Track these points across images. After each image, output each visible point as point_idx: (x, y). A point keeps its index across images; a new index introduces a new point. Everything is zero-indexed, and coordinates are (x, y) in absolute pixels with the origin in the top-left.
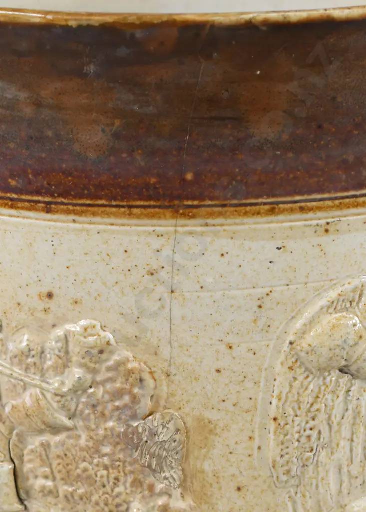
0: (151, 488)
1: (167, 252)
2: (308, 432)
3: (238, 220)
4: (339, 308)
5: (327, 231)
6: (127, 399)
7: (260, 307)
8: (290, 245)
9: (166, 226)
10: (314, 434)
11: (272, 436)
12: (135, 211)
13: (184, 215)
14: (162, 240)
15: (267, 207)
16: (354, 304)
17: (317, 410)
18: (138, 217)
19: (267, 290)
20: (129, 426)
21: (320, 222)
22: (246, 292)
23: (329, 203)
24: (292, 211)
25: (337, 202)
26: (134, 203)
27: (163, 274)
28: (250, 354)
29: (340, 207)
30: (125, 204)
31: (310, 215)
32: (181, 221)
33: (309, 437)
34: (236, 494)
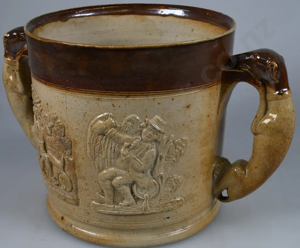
0: (65, 153)
1: (65, 98)
2: (97, 148)
3: (78, 93)
4: (102, 119)
5: (99, 100)
6: (60, 131)
7: (84, 115)
8: (90, 102)
9: (64, 92)
10: (98, 149)
11: (88, 147)
12: (58, 87)
13: (67, 90)
14: (63, 95)
15: (84, 92)
16: (106, 119)
17: (99, 143)
18: (59, 89)
19: (86, 112)
20: (60, 138)
21: (97, 97)
22: (81, 111)
23: (98, 93)
24: (90, 93)
25: (100, 93)
26: (59, 86)
27: (64, 103)
28: (83, 127)
29: (101, 94)
30: (56, 85)
31: (94, 95)
32: (67, 92)
33: (97, 150)
34: (82, 160)
